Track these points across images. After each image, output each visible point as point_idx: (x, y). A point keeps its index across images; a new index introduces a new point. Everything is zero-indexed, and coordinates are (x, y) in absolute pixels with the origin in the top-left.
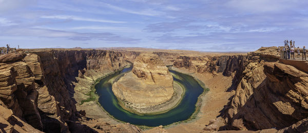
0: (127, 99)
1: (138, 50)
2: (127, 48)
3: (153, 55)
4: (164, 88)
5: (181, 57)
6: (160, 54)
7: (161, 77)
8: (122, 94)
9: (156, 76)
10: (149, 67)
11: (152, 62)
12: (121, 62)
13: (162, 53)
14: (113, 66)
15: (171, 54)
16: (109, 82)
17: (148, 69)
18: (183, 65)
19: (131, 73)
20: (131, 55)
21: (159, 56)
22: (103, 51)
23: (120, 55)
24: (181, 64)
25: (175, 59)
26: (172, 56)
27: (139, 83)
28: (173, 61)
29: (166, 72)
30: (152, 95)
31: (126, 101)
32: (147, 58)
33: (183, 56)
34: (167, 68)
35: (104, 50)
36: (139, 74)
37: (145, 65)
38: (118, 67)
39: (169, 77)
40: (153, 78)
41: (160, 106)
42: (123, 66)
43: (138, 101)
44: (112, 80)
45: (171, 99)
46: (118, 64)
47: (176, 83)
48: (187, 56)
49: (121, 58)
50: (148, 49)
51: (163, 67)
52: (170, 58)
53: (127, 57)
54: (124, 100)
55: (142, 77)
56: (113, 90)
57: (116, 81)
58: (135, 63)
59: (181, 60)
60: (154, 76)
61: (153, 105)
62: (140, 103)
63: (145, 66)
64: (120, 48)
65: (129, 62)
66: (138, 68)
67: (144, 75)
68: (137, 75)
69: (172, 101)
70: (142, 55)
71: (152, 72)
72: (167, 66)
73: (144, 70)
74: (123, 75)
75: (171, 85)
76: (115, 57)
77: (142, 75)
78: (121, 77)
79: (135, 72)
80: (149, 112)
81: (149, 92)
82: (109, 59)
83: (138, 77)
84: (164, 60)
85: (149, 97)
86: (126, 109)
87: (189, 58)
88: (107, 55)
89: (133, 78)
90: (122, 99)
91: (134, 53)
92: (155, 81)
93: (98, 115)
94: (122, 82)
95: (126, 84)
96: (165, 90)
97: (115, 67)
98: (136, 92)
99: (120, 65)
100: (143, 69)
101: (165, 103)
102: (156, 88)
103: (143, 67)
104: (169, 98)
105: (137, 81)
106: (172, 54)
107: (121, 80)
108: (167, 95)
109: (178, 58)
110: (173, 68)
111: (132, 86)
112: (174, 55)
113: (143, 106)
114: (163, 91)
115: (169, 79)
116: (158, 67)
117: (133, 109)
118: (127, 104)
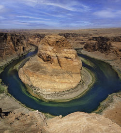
0: (34, 84)
1: (43, 31)
2: (31, 30)
3: (59, 37)
4: (70, 74)
5: (94, 38)
6: (67, 35)
7: (68, 61)
8: (30, 80)
9: (63, 60)
10: (55, 50)
11: (58, 44)
12: (25, 46)
13: (69, 34)
14: (16, 50)
15: (80, 35)
16: (14, 68)
17: (54, 52)
18: (97, 48)
19: (36, 57)
20: (35, 37)
21: (66, 37)
22: (3, 34)
23: (23, 38)
24: (94, 46)
25: (86, 40)
26: (82, 37)
27: (45, 67)
28: (83, 43)
29: (74, 56)
30: (57, 80)
31: (34, 87)
32: (52, 40)
33: (97, 36)
34: (75, 52)
35: (5, 32)
36: (45, 58)
37: (50, 48)
38: (22, 51)
39: (78, 62)
40: (59, 62)
41: (64, 93)
42: (27, 49)
43: (44, 86)
44: (17, 67)
45: (76, 87)
46: (22, 47)
47: (85, 70)
48: (104, 36)
49: (25, 42)
50: (53, 31)
51: (71, 50)
52: (79, 39)
53: (31, 40)
54: (32, 85)
55: (48, 61)
56: (20, 76)
57: (22, 66)
58: (40, 46)
59: (94, 42)
60: (60, 60)
61: (57, 91)
62: (46, 88)
63: (51, 50)
64: (23, 30)
65: (34, 45)
66: (43, 52)
67: (49, 59)
68: (43, 59)
69: (77, 89)
70: (47, 37)
71: (59, 55)
72: (76, 50)
73: (50, 54)
74: (28, 60)
75: (79, 71)
76: (18, 40)
77: (48, 59)
78: (26, 61)
79: (40, 56)
80: (53, 99)
81: (55, 77)
82: (11, 43)
83: (44, 61)
84: (72, 42)
85: (55, 82)
86: (34, 95)
87: (107, 39)
88: (9, 38)
89: (39, 62)
90: (30, 85)
91: (39, 35)
92: (62, 65)
93: (12, 106)
94: (28, 67)
95: (32, 69)
96: (71, 76)
97: (19, 51)
98: (43, 76)
99: (24, 49)
100: (48, 52)
101: (69, 90)
102: (62, 73)
103: (49, 51)
104: (74, 85)
105: (42, 65)
106: (82, 35)
107: (27, 64)
108: (72, 82)
109: (90, 40)
110: (83, 52)
111: (38, 70)
112: (84, 35)
113: (49, 91)
114: (69, 76)
115: (77, 63)
116: (65, 50)
117: (40, 95)
118: (35, 89)
